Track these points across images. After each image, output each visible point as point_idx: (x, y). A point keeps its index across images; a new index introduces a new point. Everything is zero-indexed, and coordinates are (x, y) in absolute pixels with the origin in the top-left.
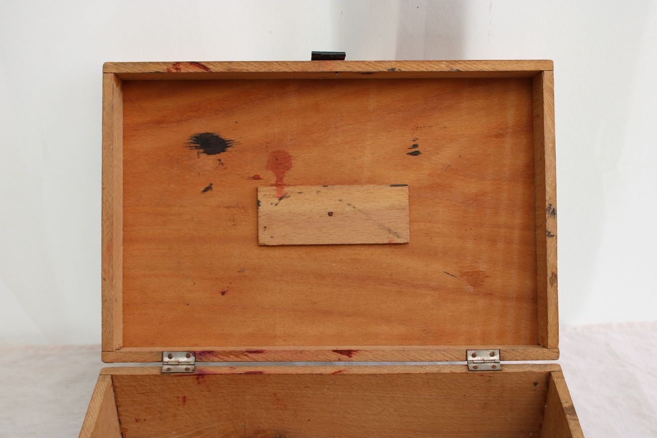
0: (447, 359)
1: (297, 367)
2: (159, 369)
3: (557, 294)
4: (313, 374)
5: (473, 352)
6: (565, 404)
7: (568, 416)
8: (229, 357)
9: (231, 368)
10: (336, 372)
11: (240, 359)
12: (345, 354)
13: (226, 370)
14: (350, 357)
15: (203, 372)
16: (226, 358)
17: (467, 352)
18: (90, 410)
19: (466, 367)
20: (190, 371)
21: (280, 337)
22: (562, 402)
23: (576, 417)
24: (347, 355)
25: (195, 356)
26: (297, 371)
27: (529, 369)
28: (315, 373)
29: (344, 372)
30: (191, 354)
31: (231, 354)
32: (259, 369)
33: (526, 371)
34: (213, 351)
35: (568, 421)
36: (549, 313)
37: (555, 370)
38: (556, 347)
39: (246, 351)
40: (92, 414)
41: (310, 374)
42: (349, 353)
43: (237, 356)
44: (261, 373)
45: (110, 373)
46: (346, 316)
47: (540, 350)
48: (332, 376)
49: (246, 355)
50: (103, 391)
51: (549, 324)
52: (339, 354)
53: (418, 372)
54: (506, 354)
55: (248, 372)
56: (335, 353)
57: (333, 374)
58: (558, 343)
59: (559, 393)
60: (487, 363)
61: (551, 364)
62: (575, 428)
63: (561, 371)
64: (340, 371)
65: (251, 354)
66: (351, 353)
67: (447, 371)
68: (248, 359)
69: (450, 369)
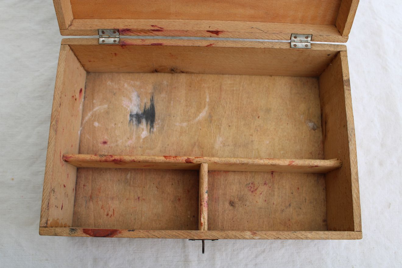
0: (278, 39)
1: (184, 40)
2: (97, 40)
3: (358, 4)
4: (194, 46)
5: (295, 35)
6: (345, 78)
7: (345, 87)
8: (140, 33)
9: (142, 40)
10: (208, 45)
11: (147, 35)
12: (215, 33)
13: (139, 42)
14: (218, 35)
15: (125, 43)
16: (139, 34)
17: (291, 35)
18: (58, 73)
19: (289, 45)
20: (117, 43)
21: (173, 14)
22: (343, 75)
23: (349, 88)
24: (216, 34)
25: (119, 32)
26: (183, 44)
27: (327, 48)
28: (195, 45)
29: (213, 46)
30: (116, 31)
31: (142, 32)
32: (160, 42)
33: (325, 49)
34: (130, 30)
35: (345, 90)
36: (349, 15)
37: (343, 50)
38: (347, 36)
39: (151, 30)
40: (59, 77)
41: (192, 46)
42: (217, 33)
43: (145, 33)
44: (161, 44)
45: (67, 43)
46: (216, 2)
47: (337, 37)
48: (206, 47)
49: (152, 32)
50: (64, 58)
51: (347, 22)
52: (210, 33)
53: (259, 47)
54: (316, 38)
55: (153, 44)
56: (208, 33)
57: (207, 46)
58: (349, 33)
59: (343, 69)
60: (303, 42)
61: (341, 45)
62: (348, 96)
63: (346, 51)
64: (211, 45)
65: (155, 32)
66: (218, 33)
67: (277, 47)
68: (153, 34)
69: (279, 46)
